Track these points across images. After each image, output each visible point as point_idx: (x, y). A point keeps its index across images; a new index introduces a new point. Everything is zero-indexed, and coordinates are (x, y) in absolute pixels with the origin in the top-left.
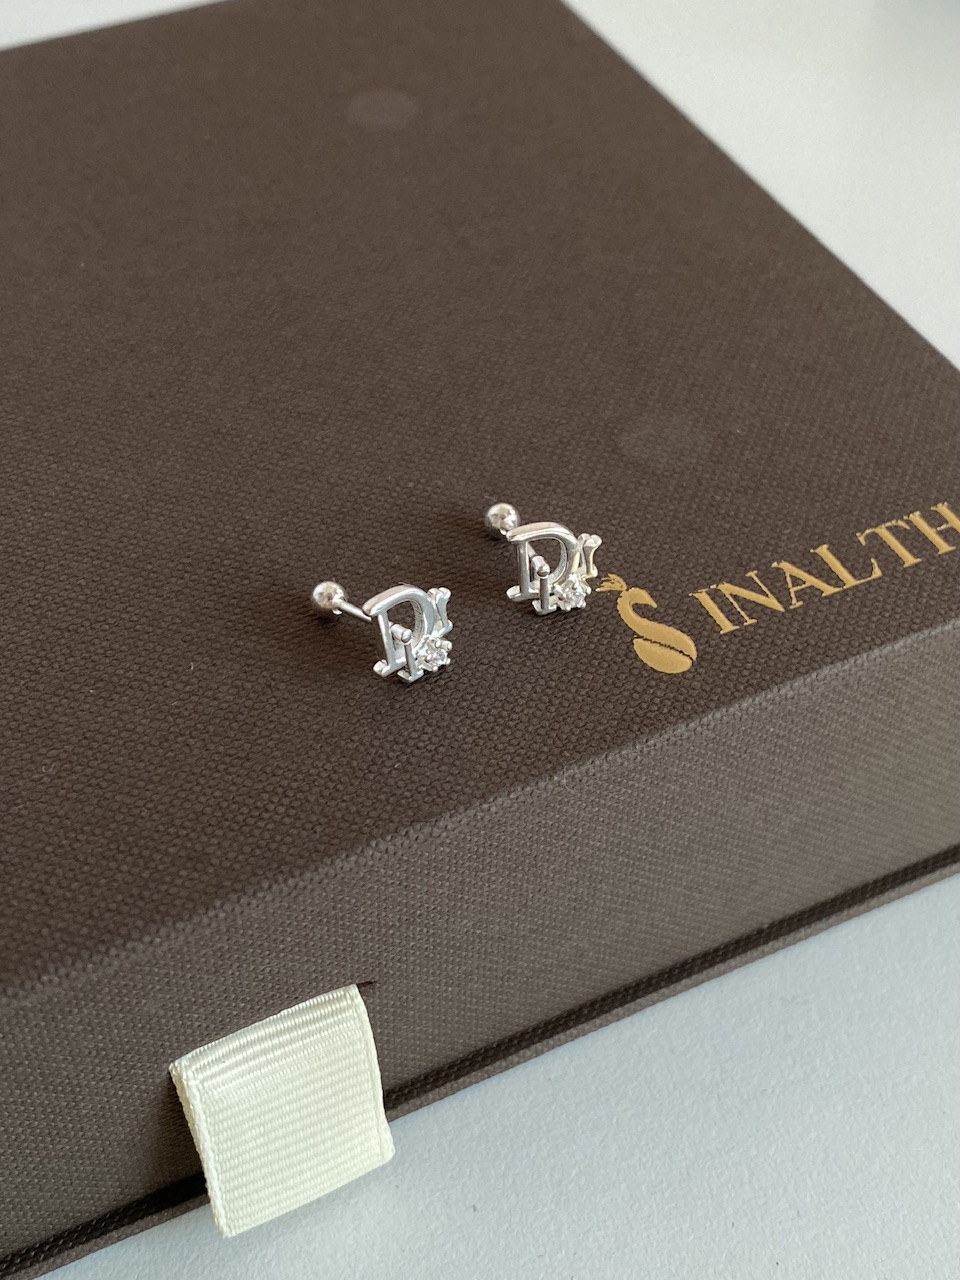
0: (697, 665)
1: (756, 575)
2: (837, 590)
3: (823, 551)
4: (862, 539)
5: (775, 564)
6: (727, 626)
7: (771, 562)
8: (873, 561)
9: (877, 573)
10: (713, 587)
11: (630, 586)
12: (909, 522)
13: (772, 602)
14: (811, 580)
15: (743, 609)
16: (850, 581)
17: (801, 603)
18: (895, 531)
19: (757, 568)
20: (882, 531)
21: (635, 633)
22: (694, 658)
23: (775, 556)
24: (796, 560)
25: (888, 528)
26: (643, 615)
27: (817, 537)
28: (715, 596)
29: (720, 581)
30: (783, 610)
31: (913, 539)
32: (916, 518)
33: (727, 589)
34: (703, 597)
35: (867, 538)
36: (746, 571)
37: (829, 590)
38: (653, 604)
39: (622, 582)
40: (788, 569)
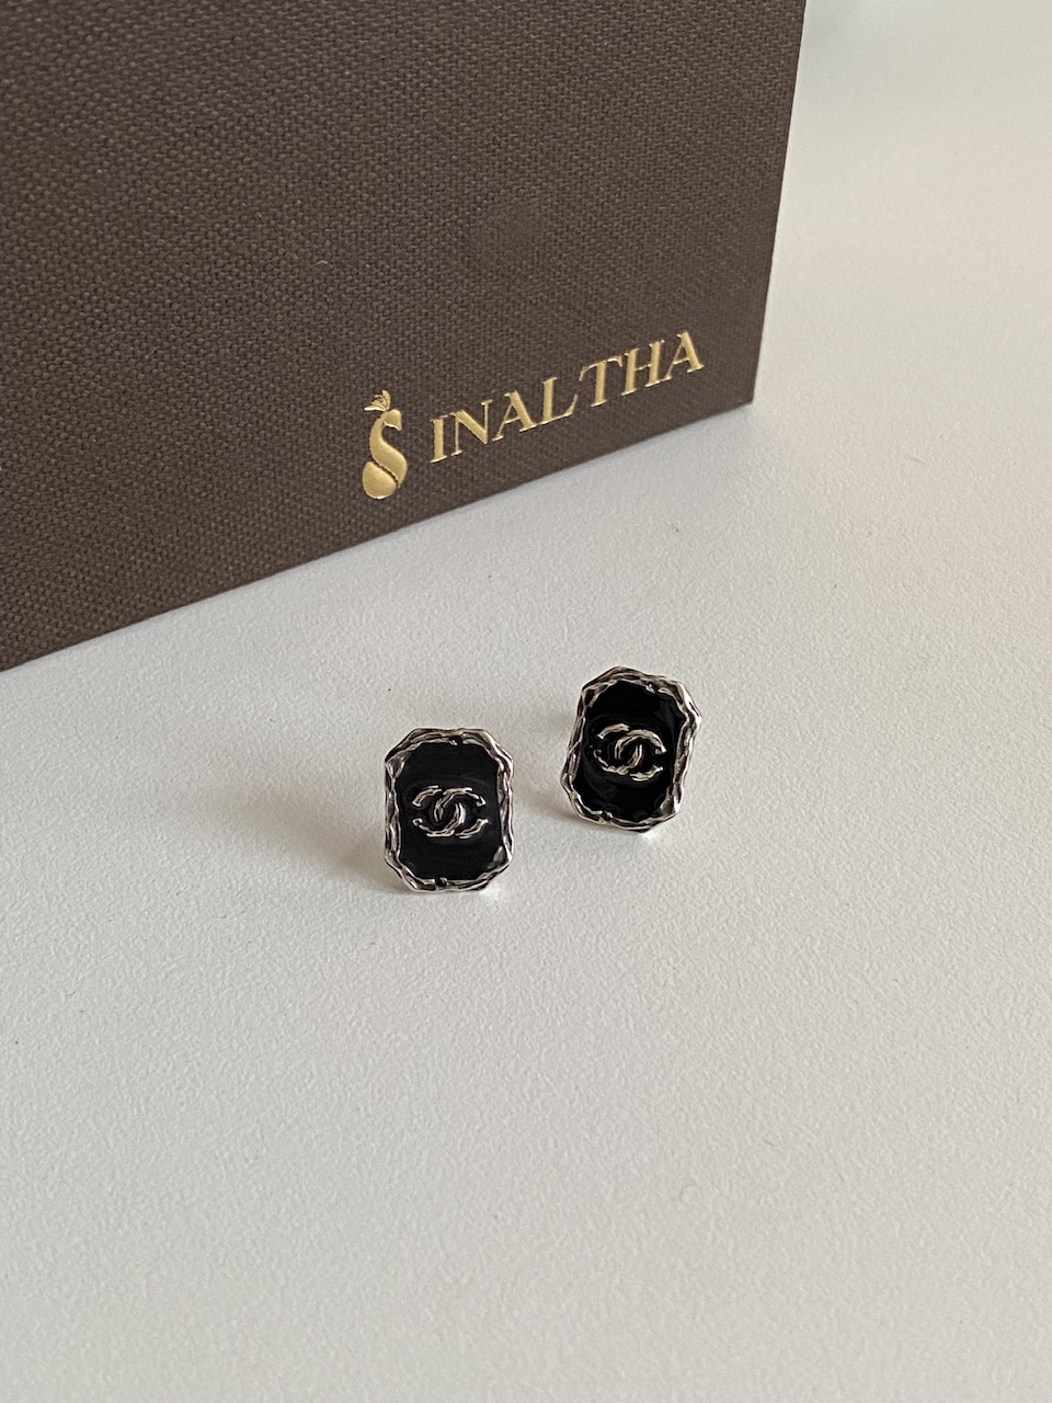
0: (398, 491)
1: (489, 405)
2: (536, 425)
3: (549, 384)
4: (583, 373)
5: (507, 395)
6: (440, 456)
8: (576, 397)
9: (570, 411)
10: (452, 413)
11: (393, 406)
12: (625, 359)
14: (523, 414)
15: (460, 437)
16: (548, 417)
17: (502, 437)
18: (611, 367)
19: (494, 396)
20: (602, 368)
21: (371, 456)
22: (402, 483)
25: (608, 363)
26: (385, 437)
27: (555, 366)
28: (449, 423)
29: (460, 407)
30: (485, 441)
31: (616, 376)
32: (632, 355)
33: (463, 417)
34: (439, 424)
35: (587, 374)
37: (529, 424)
38: (399, 427)
39: (389, 402)
40: (515, 399)
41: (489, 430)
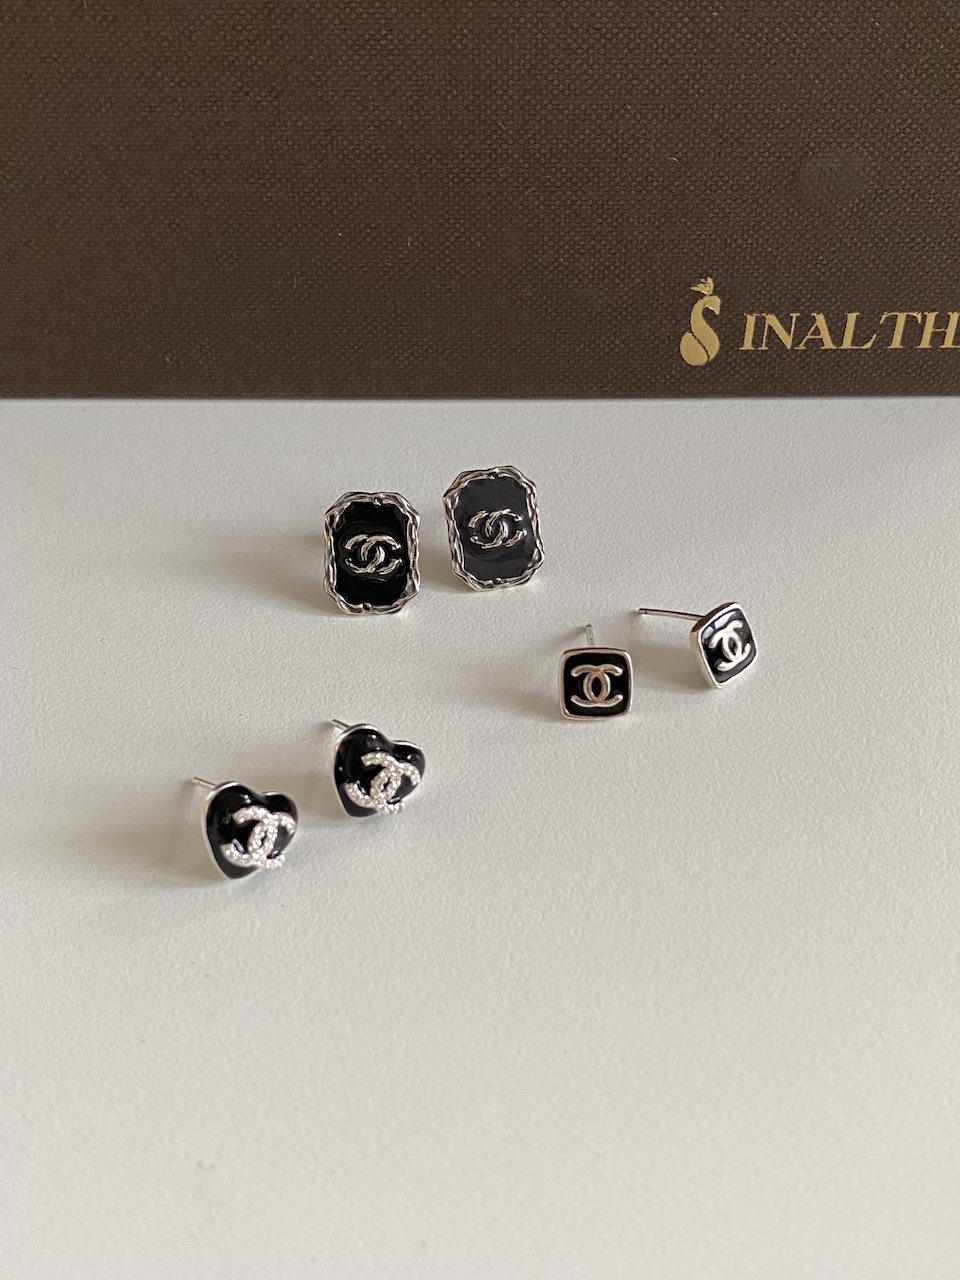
1: (797, 318)
2: (835, 347)
3: (852, 318)
4: (884, 318)
6: (748, 345)
7: (813, 311)
8: (875, 336)
9: (868, 346)
10: (764, 315)
11: (715, 292)
12: (924, 317)
13: (787, 340)
14: (825, 335)
15: (768, 337)
16: (847, 345)
17: (804, 348)
18: (910, 320)
19: (802, 312)
21: (690, 328)
22: (712, 357)
23: (821, 307)
25: (908, 316)
26: (705, 317)
27: (859, 304)
28: (760, 323)
30: (789, 347)
31: (914, 330)
32: (931, 317)
33: (772, 320)
34: (751, 320)
35: (888, 317)
36: (793, 311)
37: (829, 344)
38: (717, 312)
39: (712, 288)
40: (821, 320)
41: (793, 339)
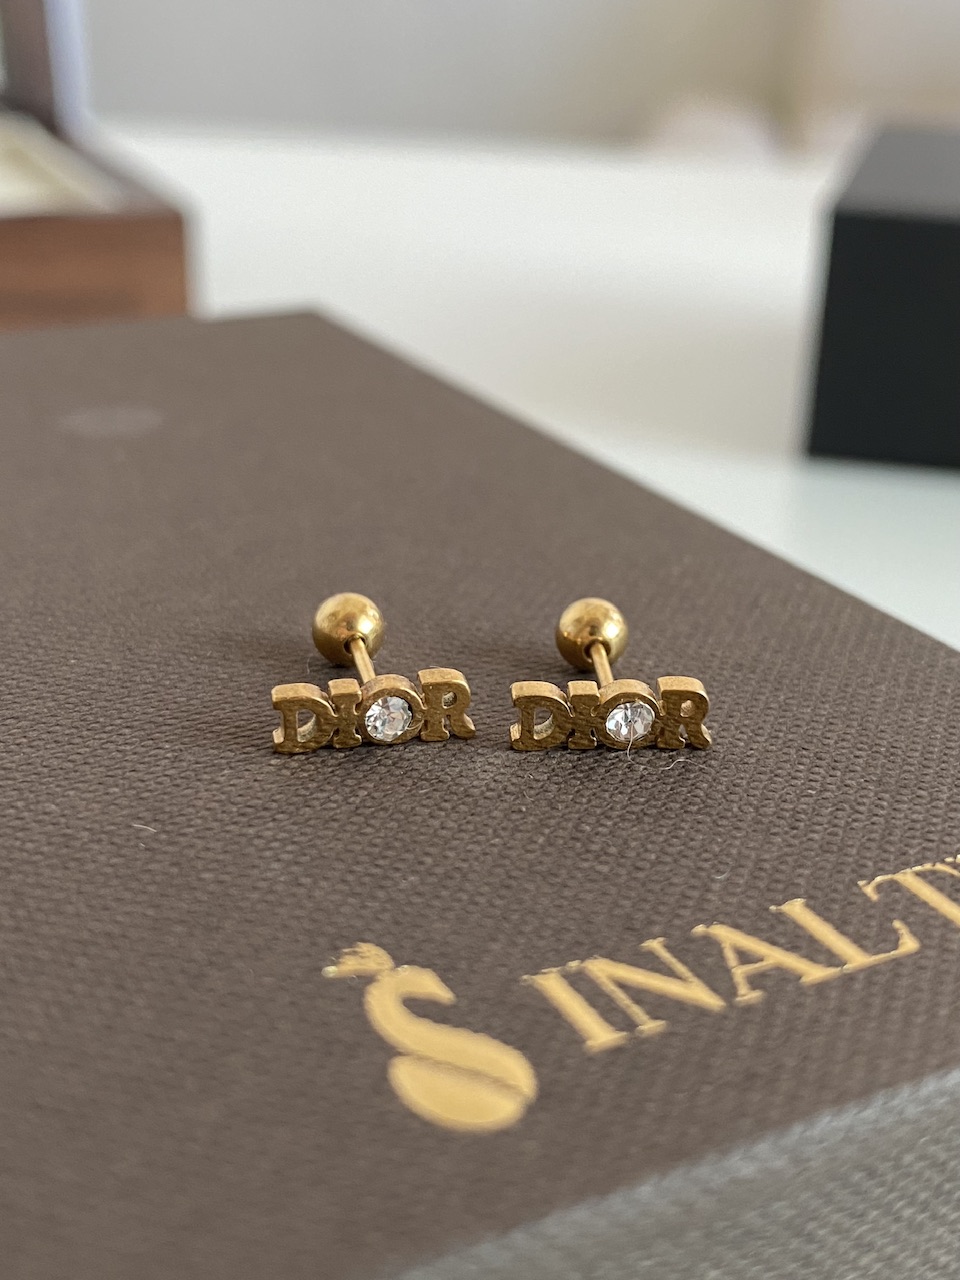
0: (534, 1105)
1: (667, 947)
2: (833, 971)
3: (796, 909)
4: (869, 890)
5: (700, 929)
6: (602, 1035)
7: (692, 924)
8: (897, 924)
9: (909, 944)
10: (574, 965)
11: (400, 963)
12: (957, 866)
13: (698, 993)
14: (774, 956)
15: (638, 1001)
16: (856, 958)
17: (758, 995)
18: (933, 880)
19: (663, 935)
20: (908, 878)
21: (395, 1047)
23: (700, 915)
24: (741, 921)
25: (918, 874)
26: (422, 1012)
27: (780, 886)
28: (582, 984)
29: (588, 955)
30: (720, 1005)
33: (601, 969)
34: (552, 985)
35: (879, 888)
36: (641, 940)
37: (814, 973)
40: (728, 936)
41: (708, 986)
